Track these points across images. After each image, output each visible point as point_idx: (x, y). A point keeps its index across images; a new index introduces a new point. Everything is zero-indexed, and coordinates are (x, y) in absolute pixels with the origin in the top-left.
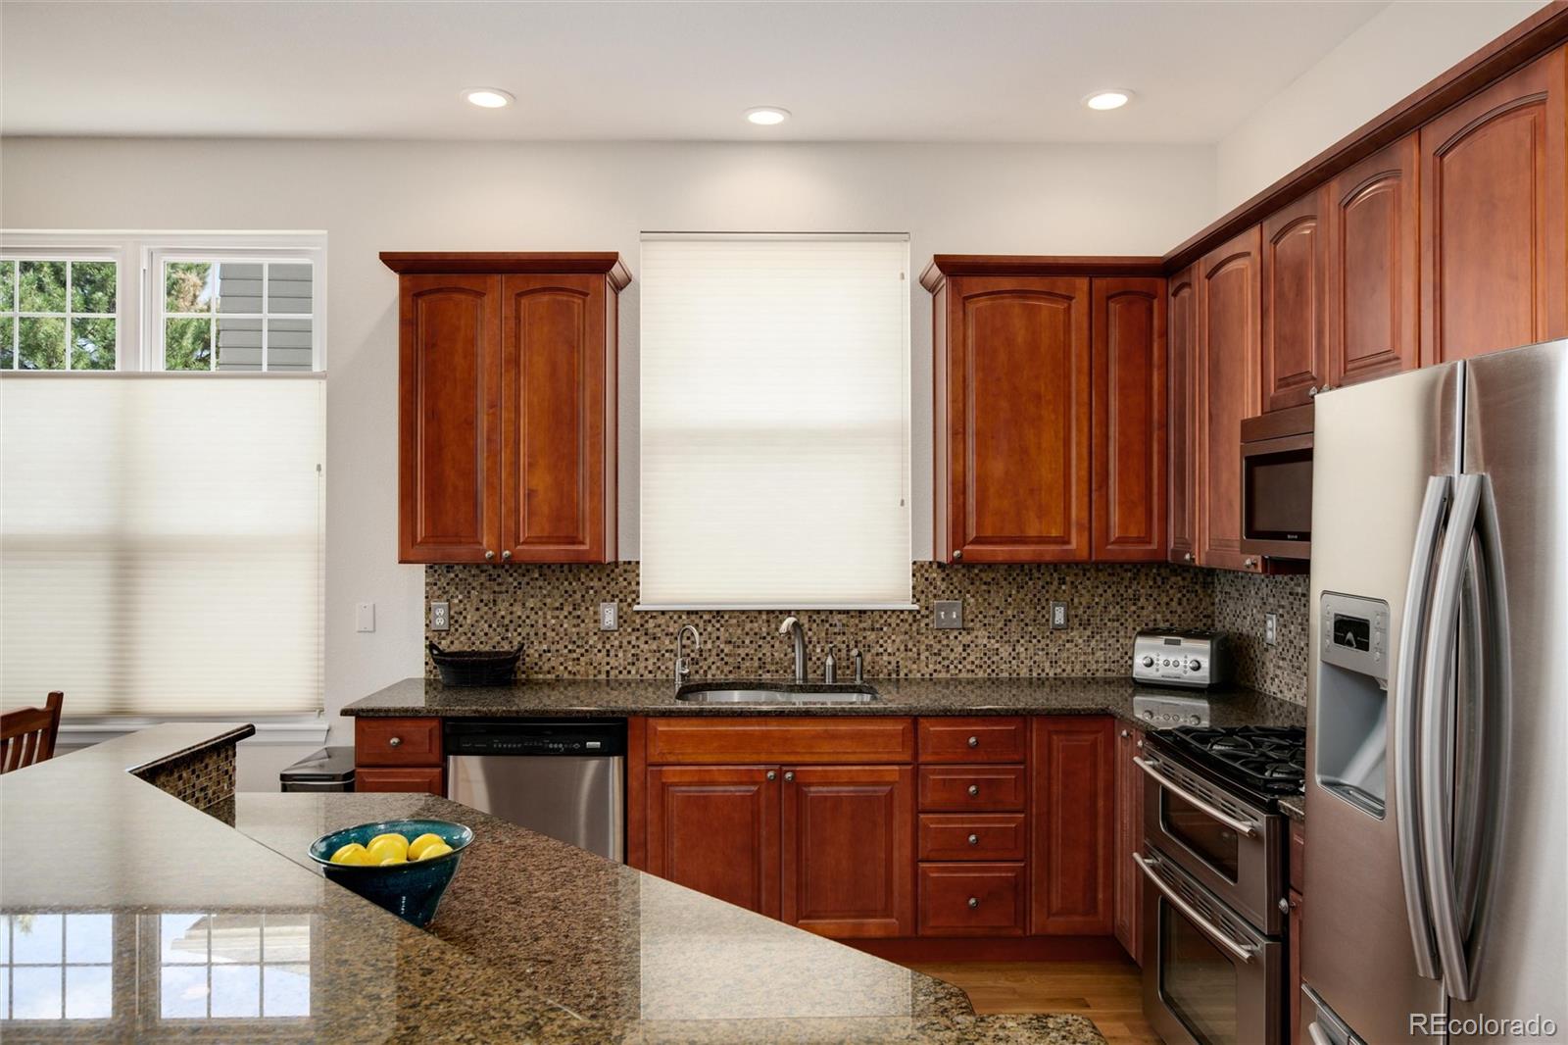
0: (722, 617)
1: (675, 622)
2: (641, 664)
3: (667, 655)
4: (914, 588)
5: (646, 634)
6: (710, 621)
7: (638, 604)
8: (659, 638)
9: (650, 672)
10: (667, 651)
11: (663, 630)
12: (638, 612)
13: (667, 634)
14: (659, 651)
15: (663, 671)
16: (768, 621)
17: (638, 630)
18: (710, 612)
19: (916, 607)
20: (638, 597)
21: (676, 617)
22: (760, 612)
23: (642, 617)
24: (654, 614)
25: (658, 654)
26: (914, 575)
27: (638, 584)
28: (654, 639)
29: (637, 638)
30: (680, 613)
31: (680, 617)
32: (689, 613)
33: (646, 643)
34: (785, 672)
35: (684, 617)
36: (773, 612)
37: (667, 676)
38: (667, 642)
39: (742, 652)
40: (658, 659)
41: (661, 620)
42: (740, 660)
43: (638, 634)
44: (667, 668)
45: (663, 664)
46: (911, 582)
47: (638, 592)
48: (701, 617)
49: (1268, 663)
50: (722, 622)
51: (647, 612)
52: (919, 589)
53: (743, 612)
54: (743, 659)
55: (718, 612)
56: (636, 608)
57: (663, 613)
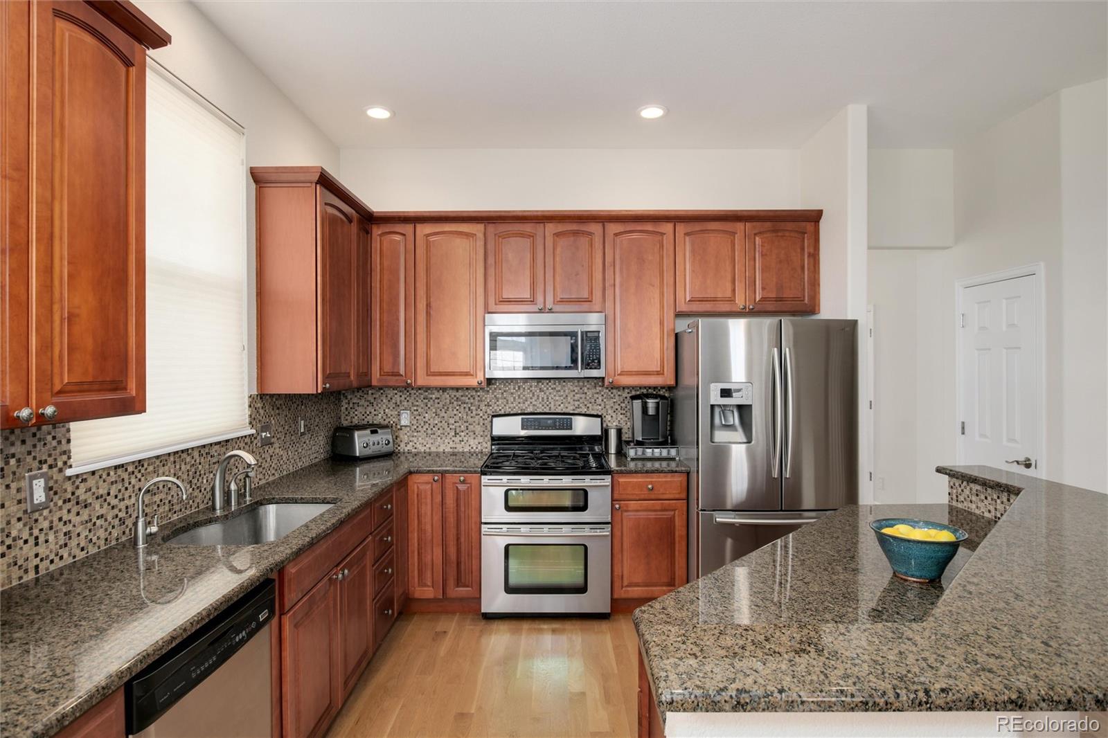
0: (143, 466)
1: (104, 481)
2: (73, 543)
3: (99, 522)
4: (251, 416)
5: (78, 503)
6: (133, 473)
7: (71, 467)
8: (91, 504)
9: (83, 549)
10: (98, 518)
11: (94, 494)
12: (69, 478)
13: (97, 498)
14: (91, 520)
15: (95, 543)
16: (175, 462)
17: (69, 500)
18: (133, 462)
19: (253, 431)
20: (69, 458)
21: (104, 476)
22: (169, 454)
23: (74, 483)
24: (84, 477)
25: (89, 525)
26: (250, 406)
27: (69, 441)
28: (86, 507)
29: (69, 511)
30: (107, 470)
31: (108, 474)
32: (116, 467)
33: (78, 514)
34: (186, 508)
35: (112, 473)
36: (177, 452)
37: (99, 548)
38: (97, 507)
39: (157, 498)
40: (90, 531)
41: (91, 482)
42: (155, 508)
43: (68, 505)
44: (98, 538)
45: (94, 535)
46: (247, 412)
47: (70, 451)
48: (126, 470)
50: (143, 471)
51: (77, 476)
52: (253, 417)
53: (157, 457)
54: (158, 506)
55: (140, 461)
56: (69, 472)
57: (93, 473)
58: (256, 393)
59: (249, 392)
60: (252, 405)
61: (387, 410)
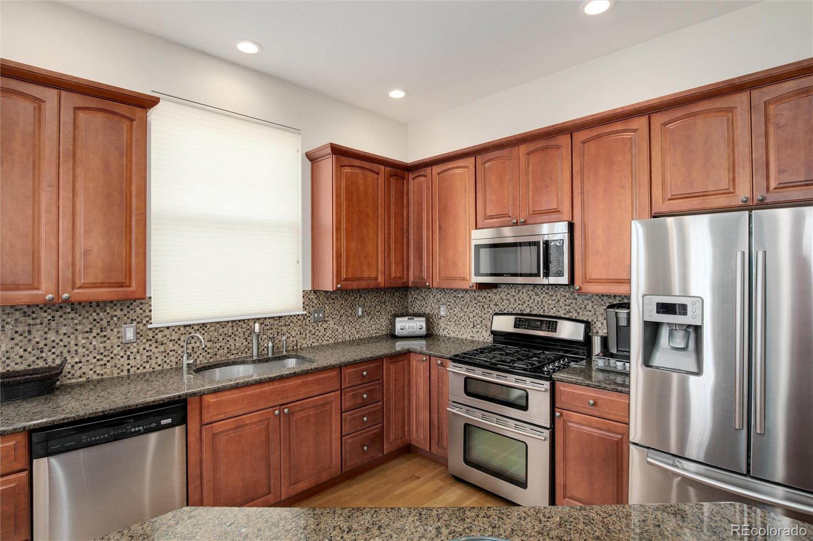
0: (206, 327)
1: (176, 333)
2: (153, 361)
3: (171, 353)
4: (304, 303)
5: (156, 342)
6: (198, 330)
7: (151, 323)
8: (166, 343)
9: (159, 365)
10: (171, 351)
11: (168, 338)
12: (150, 329)
13: (171, 341)
14: (166, 352)
15: (168, 364)
16: (232, 326)
17: (151, 340)
18: (198, 324)
19: (305, 312)
20: (151, 319)
21: (176, 330)
22: (228, 322)
23: (153, 332)
24: (162, 329)
25: (164, 354)
26: (303, 297)
27: (150, 311)
28: (162, 344)
29: (150, 345)
30: (179, 327)
31: (179, 329)
32: (185, 326)
33: (157, 347)
34: (242, 353)
35: (182, 329)
36: (235, 321)
37: (171, 366)
38: (171, 345)
39: (218, 345)
40: (165, 357)
41: (166, 332)
42: (216, 350)
43: (150, 343)
44: (171, 361)
45: (168, 359)
46: (302, 300)
47: (151, 316)
48: (193, 328)
49: (441, 324)
50: (206, 329)
51: (156, 328)
52: (306, 303)
53: (218, 323)
54: (218, 349)
55: (203, 324)
56: (149, 326)
57: (168, 328)
58: (310, 289)
59: (303, 288)
60: (305, 297)
61: (433, 304)
